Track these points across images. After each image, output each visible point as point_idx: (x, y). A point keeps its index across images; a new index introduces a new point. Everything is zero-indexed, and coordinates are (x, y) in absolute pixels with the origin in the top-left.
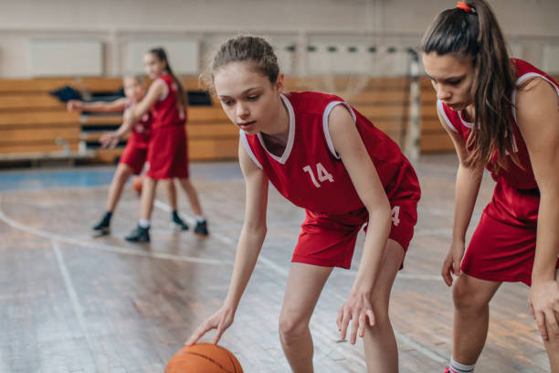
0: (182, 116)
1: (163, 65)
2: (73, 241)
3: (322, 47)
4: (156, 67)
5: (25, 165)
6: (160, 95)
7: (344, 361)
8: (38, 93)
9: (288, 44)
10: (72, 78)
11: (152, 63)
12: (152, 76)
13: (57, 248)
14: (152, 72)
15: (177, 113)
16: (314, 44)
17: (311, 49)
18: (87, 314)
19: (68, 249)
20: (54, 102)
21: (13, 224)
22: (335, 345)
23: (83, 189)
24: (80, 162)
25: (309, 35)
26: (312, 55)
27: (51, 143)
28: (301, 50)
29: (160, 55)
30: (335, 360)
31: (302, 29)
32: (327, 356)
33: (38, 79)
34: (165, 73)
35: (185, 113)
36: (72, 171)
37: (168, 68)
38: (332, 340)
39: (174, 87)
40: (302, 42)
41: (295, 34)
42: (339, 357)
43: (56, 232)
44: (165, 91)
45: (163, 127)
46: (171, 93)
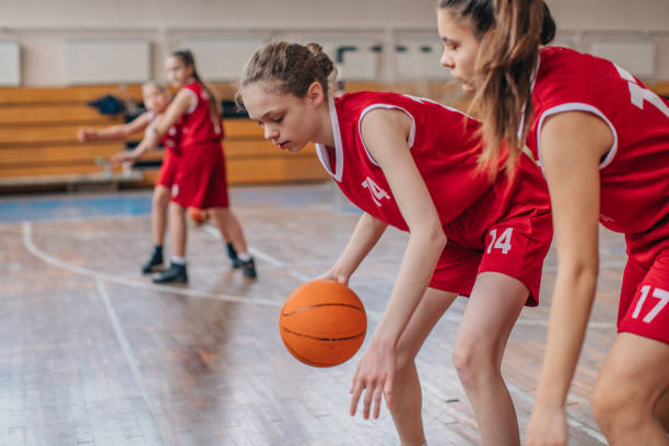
0: (217, 130)
1: (190, 71)
2: (121, 280)
3: (413, 45)
4: (180, 74)
5: (60, 189)
6: (188, 107)
7: (457, 426)
8: (74, 103)
9: (372, 43)
10: (115, 86)
11: (176, 69)
12: (176, 84)
13: (102, 289)
14: (176, 79)
15: (211, 127)
16: (404, 43)
17: (401, 49)
18: (142, 368)
19: (116, 290)
20: (94, 114)
21: (50, 260)
22: (445, 406)
23: (127, 218)
24: (124, 186)
25: (397, 32)
26: (402, 56)
27: (90, 163)
28: (389, 50)
29: (187, 59)
30: (446, 424)
31: (389, 26)
32: (435, 418)
33: (75, 87)
34: (191, 81)
35: (221, 127)
36: (115, 196)
37: (195, 75)
38: (441, 399)
39: (205, 95)
40: (388, 40)
41: (381, 31)
42: (451, 420)
43: (99, 269)
44: (194, 102)
45: (196, 144)
46: (202, 103)
